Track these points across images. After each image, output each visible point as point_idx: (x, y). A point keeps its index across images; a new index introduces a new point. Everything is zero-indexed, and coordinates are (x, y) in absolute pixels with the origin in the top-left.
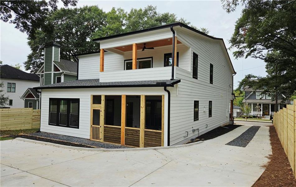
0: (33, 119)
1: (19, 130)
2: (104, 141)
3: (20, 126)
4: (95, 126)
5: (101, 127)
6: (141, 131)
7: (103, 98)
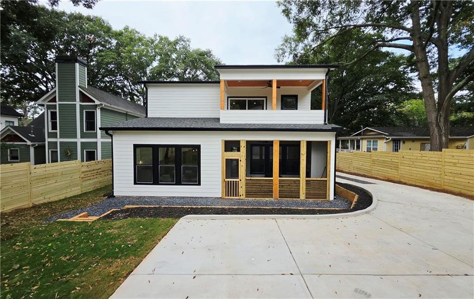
0: (82, 178)
1: (64, 198)
2: (246, 197)
3: (65, 191)
4: (230, 180)
5: (241, 180)
6: (301, 181)
7: (243, 145)
